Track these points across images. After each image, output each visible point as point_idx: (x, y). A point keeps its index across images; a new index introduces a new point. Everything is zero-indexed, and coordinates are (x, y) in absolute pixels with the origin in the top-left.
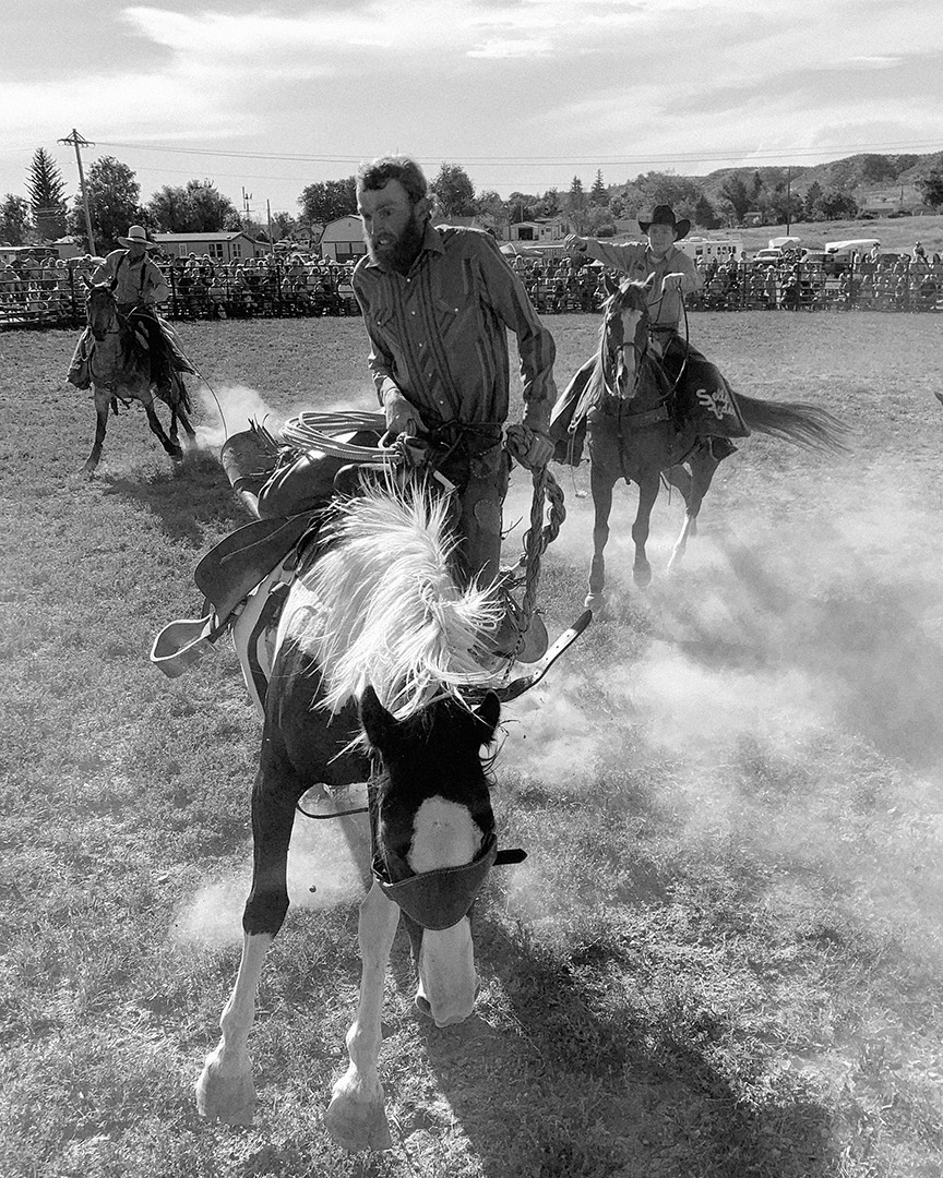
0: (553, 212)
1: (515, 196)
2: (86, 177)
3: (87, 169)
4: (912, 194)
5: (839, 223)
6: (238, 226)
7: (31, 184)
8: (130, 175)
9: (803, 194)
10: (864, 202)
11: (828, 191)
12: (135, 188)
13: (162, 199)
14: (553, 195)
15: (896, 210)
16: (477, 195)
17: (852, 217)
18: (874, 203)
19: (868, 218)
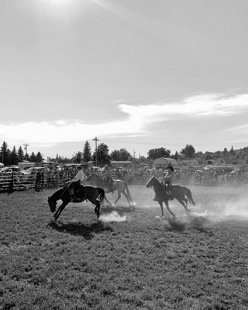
1: (207, 152)
2: (97, 148)
6: (131, 159)
12: (108, 150)
14: (218, 152)
16: (196, 152)
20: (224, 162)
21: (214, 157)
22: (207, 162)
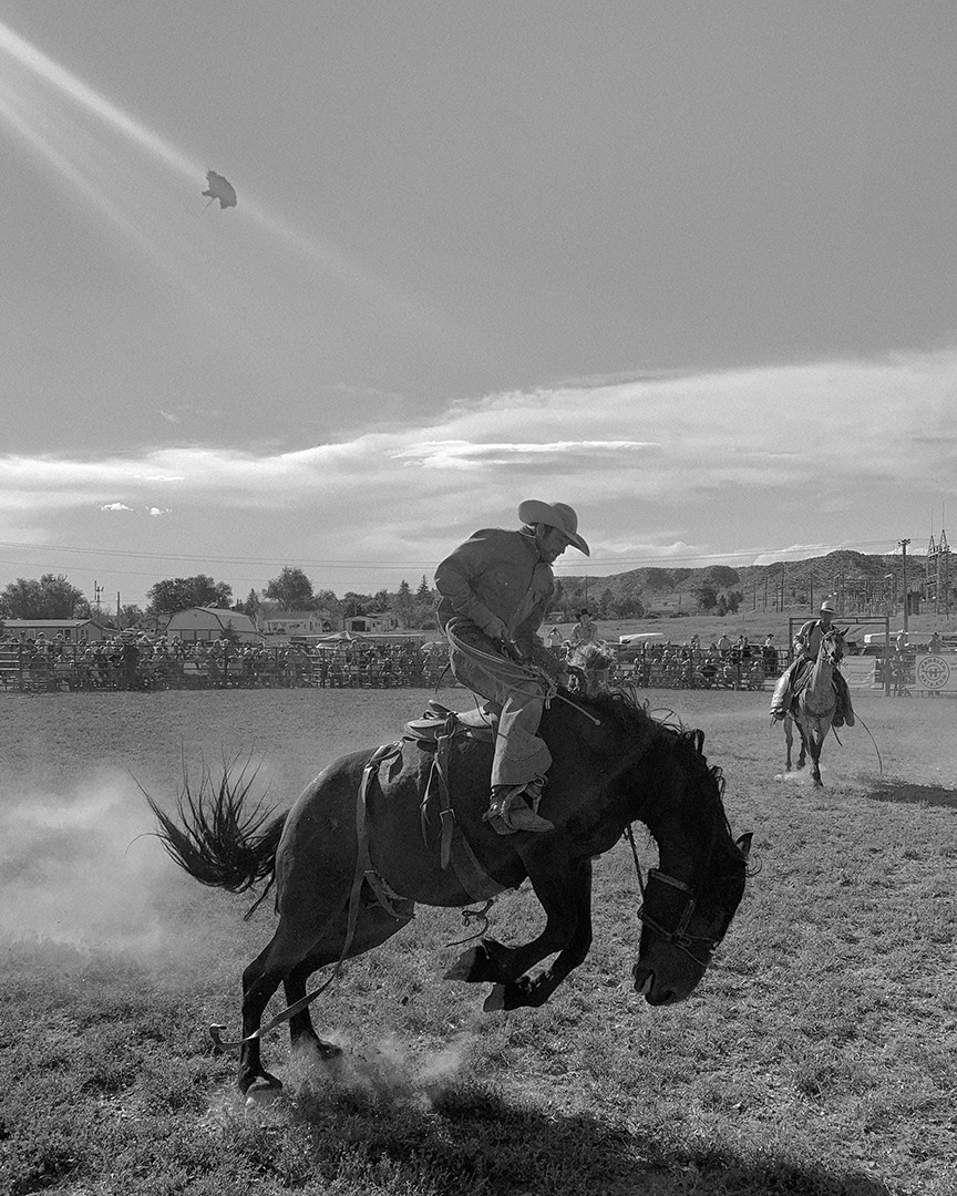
0: (384, 609)
1: (349, 595)
4: (689, 600)
5: (629, 621)
6: (87, 613)
9: (598, 598)
10: (649, 605)
11: (618, 596)
13: (15, 590)
14: (383, 595)
15: (676, 612)
16: (315, 593)
17: (640, 617)
18: (657, 606)
19: (653, 617)
20: (400, 623)
21: (371, 609)
22: (349, 625)
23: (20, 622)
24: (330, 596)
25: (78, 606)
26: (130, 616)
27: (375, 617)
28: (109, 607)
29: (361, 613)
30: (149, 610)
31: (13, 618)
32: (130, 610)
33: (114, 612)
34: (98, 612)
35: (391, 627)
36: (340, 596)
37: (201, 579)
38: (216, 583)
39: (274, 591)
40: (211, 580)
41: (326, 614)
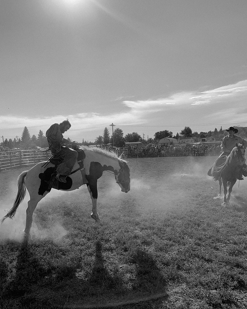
2: (114, 132)
3: (114, 131)
6: (142, 140)
7: (104, 134)
8: (122, 131)
12: (123, 134)
13: (127, 136)
16: (193, 133)
20: (215, 139)
21: (207, 136)
22: (201, 140)
23: (128, 143)
24: (196, 133)
25: (140, 139)
26: (150, 140)
27: (208, 138)
28: (146, 139)
29: (204, 137)
30: (154, 139)
31: (127, 142)
32: (150, 139)
33: (147, 140)
34: (144, 140)
35: (212, 140)
36: (199, 133)
37: (166, 131)
38: (169, 132)
39: (183, 133)
40: (168, 131)
41: (195, 138)
